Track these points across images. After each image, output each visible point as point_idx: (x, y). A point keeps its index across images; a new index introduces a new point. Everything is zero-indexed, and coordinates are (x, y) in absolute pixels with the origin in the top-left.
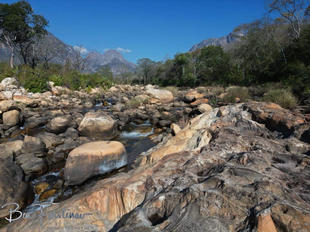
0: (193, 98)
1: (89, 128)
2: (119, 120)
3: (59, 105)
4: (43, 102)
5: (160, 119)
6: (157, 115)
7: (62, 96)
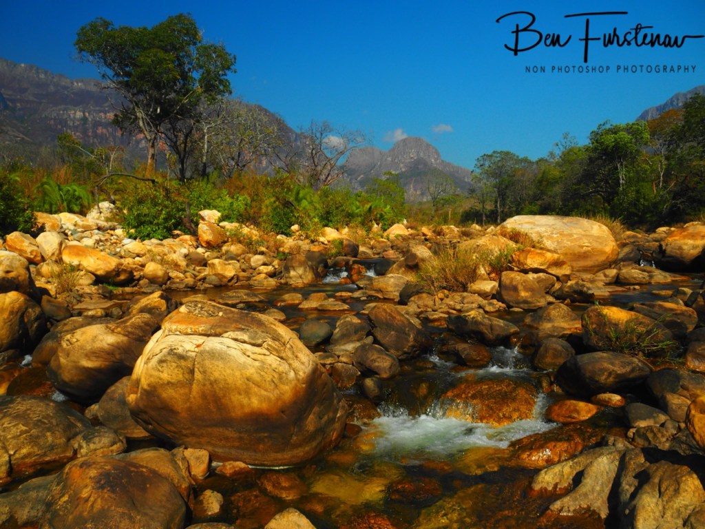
3: (204, 279)
4: (152, 268)
6: (561, 321)
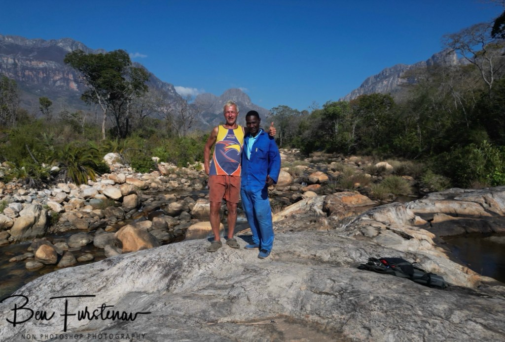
3: (168, 187)
7: (170, 176)
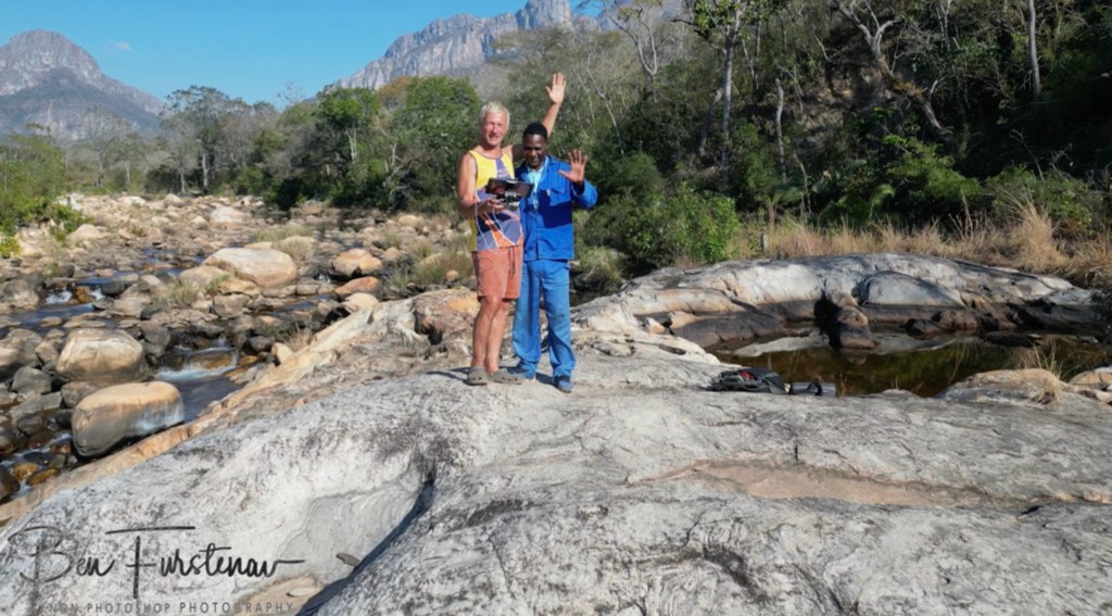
0: (353, 268)
1: (82, 364)
2: (146, 341)
5: (252, 333)
6: (246, 323)
